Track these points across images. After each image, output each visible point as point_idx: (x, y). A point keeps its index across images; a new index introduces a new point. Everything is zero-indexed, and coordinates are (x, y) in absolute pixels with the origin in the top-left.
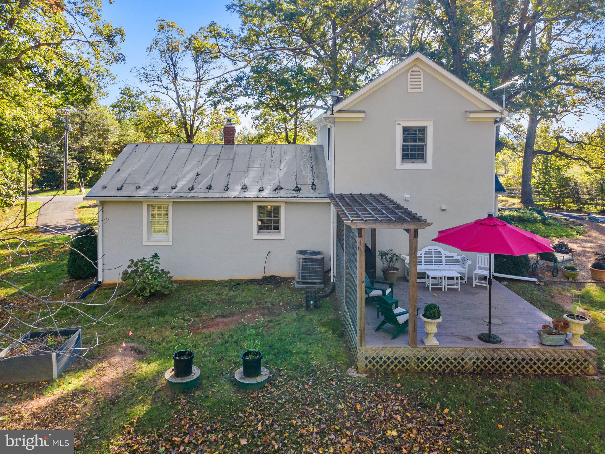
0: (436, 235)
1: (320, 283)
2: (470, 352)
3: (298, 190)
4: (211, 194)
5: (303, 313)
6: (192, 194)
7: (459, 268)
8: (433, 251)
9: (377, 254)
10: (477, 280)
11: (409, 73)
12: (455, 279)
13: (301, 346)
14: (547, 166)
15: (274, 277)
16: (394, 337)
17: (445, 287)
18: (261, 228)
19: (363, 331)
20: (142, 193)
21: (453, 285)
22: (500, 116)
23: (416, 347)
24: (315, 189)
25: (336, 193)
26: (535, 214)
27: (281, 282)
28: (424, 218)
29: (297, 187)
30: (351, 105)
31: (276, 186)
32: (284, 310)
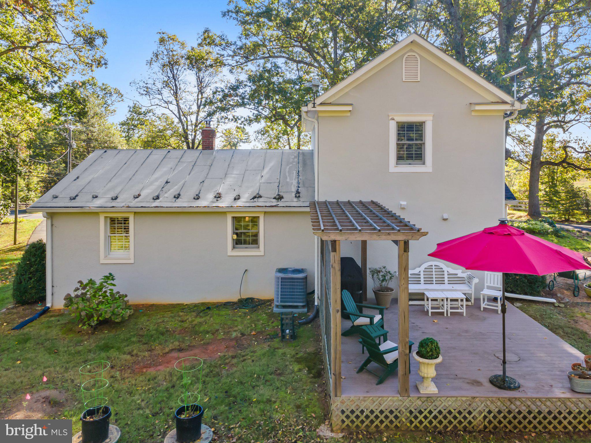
0: (433, 248)
1: (303, 307)
2: (479, 404)
3: (280, 198)
4: (179, 203)
5: (277, 346)
6: (157, 203)
7: (464, 288)
8: (434, 267)
9: (368, 271)
10: (486, 302)
11: (404, 60)
12: (460, 300)
13: (265, 392)
14: (553, 178)
15: (252, 299)
16: (380, 382)
17: (447, 311)
18: (238, 242)
19: (338, 377)
20: (98, 202)
21: (457, 308)
22: (511, 108)
23: (409, 396)
24: (299, 197)
25: (320, 200)
26: (547, 226)
27: (258, 305)
28: (417, 226)
29: (278, 195)
30: (337, 97)
31: (254, 195)
32: (256, 341)
